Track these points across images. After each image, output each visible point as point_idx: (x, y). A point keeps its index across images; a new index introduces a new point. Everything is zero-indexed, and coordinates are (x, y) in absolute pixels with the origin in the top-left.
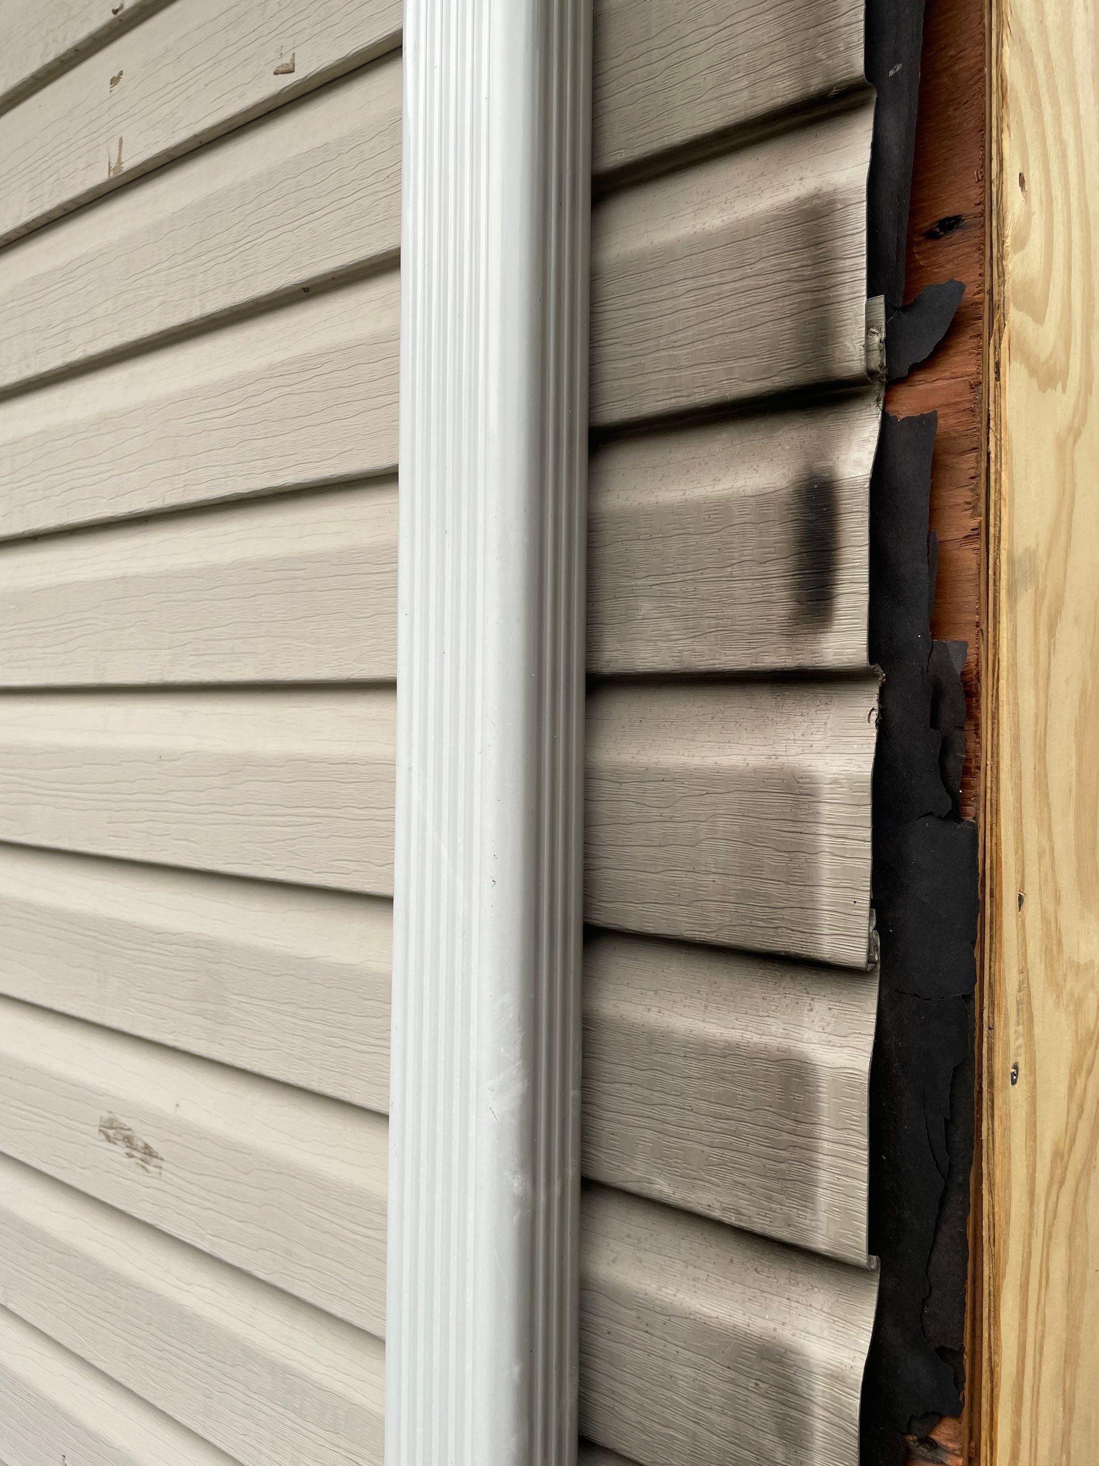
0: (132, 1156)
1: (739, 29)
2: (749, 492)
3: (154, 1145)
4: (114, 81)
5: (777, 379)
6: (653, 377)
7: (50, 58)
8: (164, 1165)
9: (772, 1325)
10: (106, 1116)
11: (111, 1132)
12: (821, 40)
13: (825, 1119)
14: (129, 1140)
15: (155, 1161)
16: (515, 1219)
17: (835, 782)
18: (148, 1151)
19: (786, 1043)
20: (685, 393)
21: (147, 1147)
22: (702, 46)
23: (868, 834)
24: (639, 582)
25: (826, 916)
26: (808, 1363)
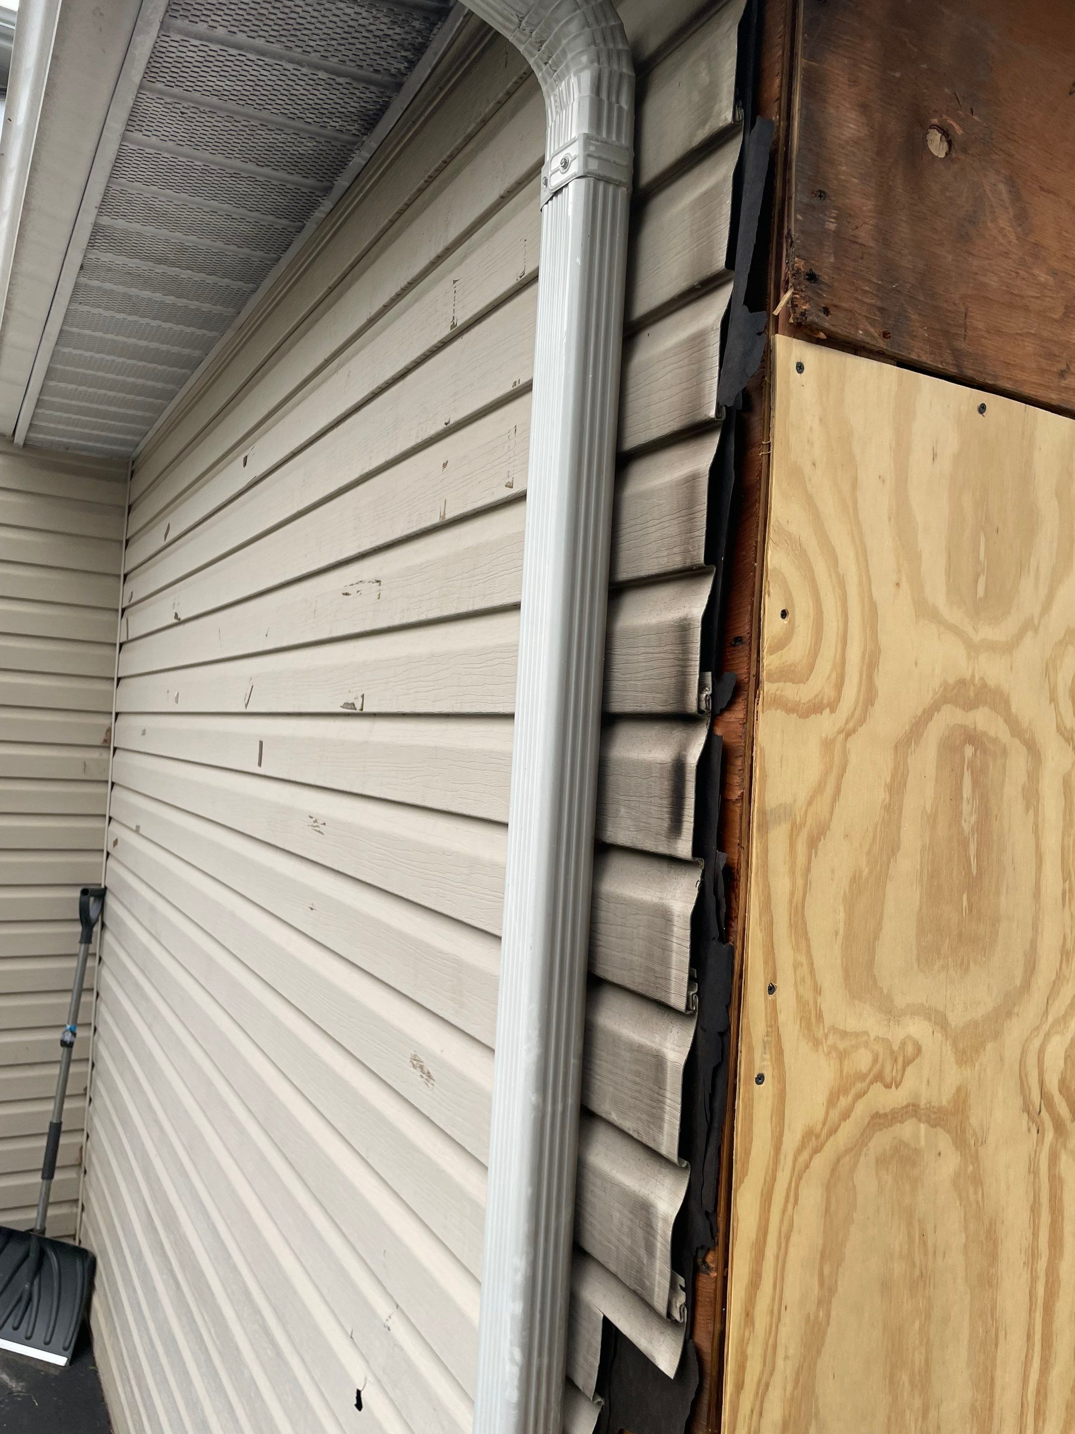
0: (422, 1077)
1: (666, 524)
2: (659, 761)
3: (432, 1073)
4: (445, 465)
5: (669, 707)
6: (630, 693)
7: (419, 440)
8: (435, 1084)
9: (647, 1192)
10: (413, 1053)
11: (415, 1062)
12: (691, 540)
13: (668, 1088)
14: (421, 1067)
15: (431, 1081)
16: (532, 1115)
17: (679, 916)
18: (429, 1075)
19: (659, 1047)
20: (639, 705)
21: (429, 1073)
22: (653, 529)
23: (688, 944)
24: (621, 797)
25: (673, 984)
26: (656, 1212)
